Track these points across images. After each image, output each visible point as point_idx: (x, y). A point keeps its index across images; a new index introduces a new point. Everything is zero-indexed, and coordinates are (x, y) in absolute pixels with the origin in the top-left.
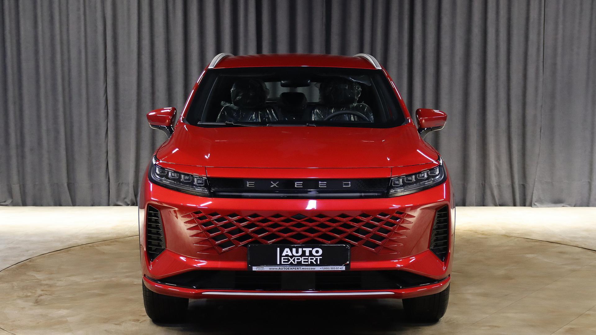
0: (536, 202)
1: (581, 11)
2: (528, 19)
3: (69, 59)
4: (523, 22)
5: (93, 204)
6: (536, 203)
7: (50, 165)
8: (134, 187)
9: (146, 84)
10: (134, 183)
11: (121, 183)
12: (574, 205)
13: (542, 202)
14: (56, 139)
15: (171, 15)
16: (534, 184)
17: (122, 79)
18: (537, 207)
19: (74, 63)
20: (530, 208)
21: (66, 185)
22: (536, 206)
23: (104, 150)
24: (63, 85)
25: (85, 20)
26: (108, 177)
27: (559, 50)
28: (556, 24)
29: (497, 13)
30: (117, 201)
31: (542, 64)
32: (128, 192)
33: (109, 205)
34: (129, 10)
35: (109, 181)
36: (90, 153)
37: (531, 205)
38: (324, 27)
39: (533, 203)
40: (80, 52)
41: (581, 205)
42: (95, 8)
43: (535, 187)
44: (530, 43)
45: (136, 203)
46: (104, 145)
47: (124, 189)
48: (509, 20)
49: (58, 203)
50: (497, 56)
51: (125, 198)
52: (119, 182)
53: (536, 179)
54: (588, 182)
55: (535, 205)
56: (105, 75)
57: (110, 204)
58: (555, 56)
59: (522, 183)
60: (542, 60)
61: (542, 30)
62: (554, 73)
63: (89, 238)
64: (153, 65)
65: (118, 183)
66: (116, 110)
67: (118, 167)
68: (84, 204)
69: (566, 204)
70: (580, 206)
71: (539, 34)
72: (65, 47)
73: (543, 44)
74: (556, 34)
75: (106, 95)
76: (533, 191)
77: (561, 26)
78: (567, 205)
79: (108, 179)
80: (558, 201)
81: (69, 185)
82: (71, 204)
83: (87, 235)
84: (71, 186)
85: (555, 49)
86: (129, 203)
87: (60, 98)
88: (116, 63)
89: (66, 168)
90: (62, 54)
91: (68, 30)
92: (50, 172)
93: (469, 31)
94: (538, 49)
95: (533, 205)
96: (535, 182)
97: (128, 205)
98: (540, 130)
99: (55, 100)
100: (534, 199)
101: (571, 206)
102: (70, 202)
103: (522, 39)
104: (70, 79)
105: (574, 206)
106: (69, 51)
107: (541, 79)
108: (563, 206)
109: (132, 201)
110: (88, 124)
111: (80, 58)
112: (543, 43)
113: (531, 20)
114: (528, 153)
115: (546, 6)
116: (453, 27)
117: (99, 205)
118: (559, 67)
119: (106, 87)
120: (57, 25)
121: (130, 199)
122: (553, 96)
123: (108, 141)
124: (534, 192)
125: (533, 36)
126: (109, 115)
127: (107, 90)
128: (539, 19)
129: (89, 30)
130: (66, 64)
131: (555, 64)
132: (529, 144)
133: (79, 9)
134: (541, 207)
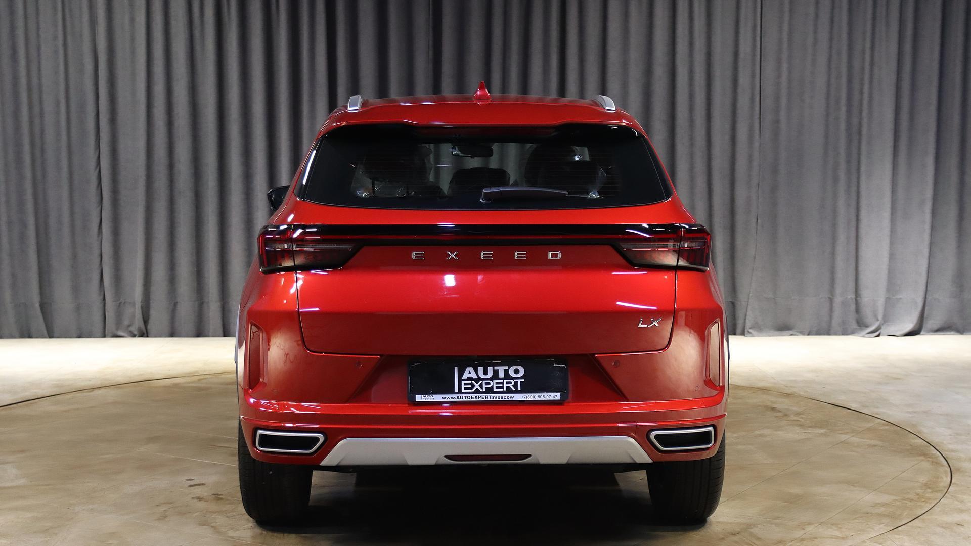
0: (750, 328)
1: (816, 42)
2: (736, 54)
3: (42, 115)
4: (729, 59)
5: (81, 334)
6: (750, 330)
7: (13, 275)
8: (142, 308)
9: (160, 151)
10: (141, 302)
11: (123, 302)
12: (807, 333)
13: (760, 328)
14: (23, 237)
15: (198, 47)
16: (748, 302)
17: (124, 145)
18: (753, 336)
19: (49, 119)
20: (743, 337)
21: (37, 305)
22: (750, 335)
23: (96, 252)
24: (33, 154)
25: (66, 55)
26: (102, 293)
27: (784, 101)
28: (779, 61)
29: (691, 44)
30: (117, 329)
31: (758, 121)
32: (133, 316)
33: (104, 336)
34: (133, 39)
35: (104, 299)
36: (75, 256)
37: (743, 334)
38: (431, 66)
39: (746, 330)
40: (58, 104)
41: (818, 333)
42: (81, 36)
43: (749, 306)
44: (740, 90)
45: (145, 332)
46: (96, 245)
47: (128, 311)
48: (709, 54)
49: (26, 333)
50: (691, 109)
51: (129, 326)
52: (121, 301)
53: (751, 294)
54: (829, 298)
55: (749, 332)
56: (96, 140)
57: (106, 333)
58: (777, 110)
59: (731, 300)
60: (758, 116)
61: (758, 71)
62: (776, 134)
63: (57, 386)
64: (170, 124)
65: (119, 302)
66: (115, 191)
67: (118, 278)
68: (66, 334)
69: (797, 332)
70: (816, 335)
71: (753, 76)
72: (35, 96)
73: (758, 92)
74: (779, 76)
75: (98, 168)
76: (747, 311)
77: (785, 66)
78: (797, 334)
79: (102, 297)
80: (783, 328)
81: (42, 306)
82: (47, 336)
83: (55, 382)
84: (45, 308)
85: (777, 99)
86: (136, 332)
87: (28, 174)
88: (113, 120)
89: (38, 280)
90: (31, 108)
91: (39, 69)
92: (14, 286)
93: (648, 71)
94: (752, 99)
95: (746, 332)
96: (749, 299)
97: (134, 336)
98: (756, 221)
99: (21, 177)
100: (749, 324)
101: (804, 334)
102: (45, 333)
103: (729, 84)
104: (43, 144)
105: (808, 335)
106: (41, 102)
107: (756, 144)
108: (792, 335)
109: (139, 329)
110: (72, 213)
111: (58, 113)
112: (759, 89)
113: (742, 55)
114: (739, 254)
115: (762, 35)
116: (625, 64)
117: (90, 336)
118: (783, 125)
119: (99, 157)
120: (22, 62)
121: (137, 327)
122: (775, 171)
123: (102, 238)
124: (748, 313)
125: (744, 80)
126: (103, 200)
127: (100, 161)
128: (754, 55)
129: (71, 70)
130: (37, 121)
131: (777, 122)
132: (739, 241)
133: (55, 38)
134: (759, 336)
